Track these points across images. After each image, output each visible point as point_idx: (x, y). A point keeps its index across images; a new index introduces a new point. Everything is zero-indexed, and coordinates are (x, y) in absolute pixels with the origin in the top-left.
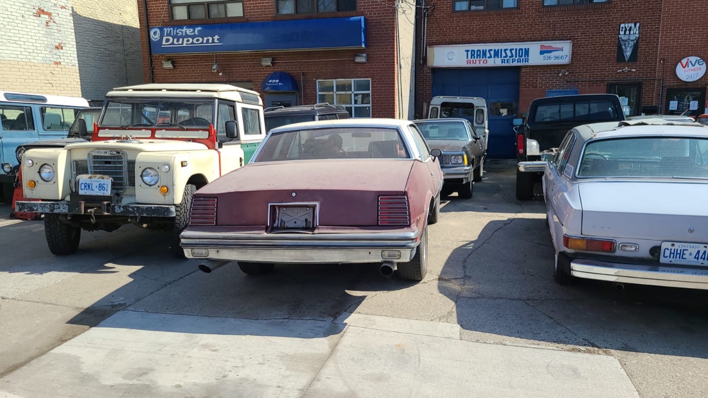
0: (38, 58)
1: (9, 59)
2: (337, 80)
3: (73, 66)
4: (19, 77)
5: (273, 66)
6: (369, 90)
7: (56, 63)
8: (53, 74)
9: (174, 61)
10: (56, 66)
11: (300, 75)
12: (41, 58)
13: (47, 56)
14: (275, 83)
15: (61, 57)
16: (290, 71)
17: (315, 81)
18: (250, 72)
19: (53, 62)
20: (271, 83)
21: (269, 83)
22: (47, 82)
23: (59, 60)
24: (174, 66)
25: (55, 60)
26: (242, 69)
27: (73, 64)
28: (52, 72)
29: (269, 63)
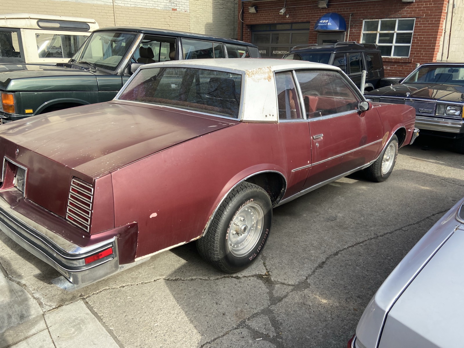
0: (161, 6)
1: (140, 7)
2: (382, 19)
3: (185, 11)
4: (147, 19)
5: (328, 7)
6: (412, 30)
7: (173, 10)
8: (171, 18)
9: (257, 7)
10: (173, 12)
11: (349, 16)
12: (163, 6)
13: (168, 4)
14: (325, 23)
15: (177, 5)
16: (342, 12)
17: (362, 21)
18: (310, 13)
19: (171, 9)
20: (322, 23)
21: (321, 23)
22: (166, 23)
23: (175, 8)
24: (257, 11)
25: (173, 7)
26: (303, 12)
27: (185, 10)
28: (170, 16)
29: (325, 6)
